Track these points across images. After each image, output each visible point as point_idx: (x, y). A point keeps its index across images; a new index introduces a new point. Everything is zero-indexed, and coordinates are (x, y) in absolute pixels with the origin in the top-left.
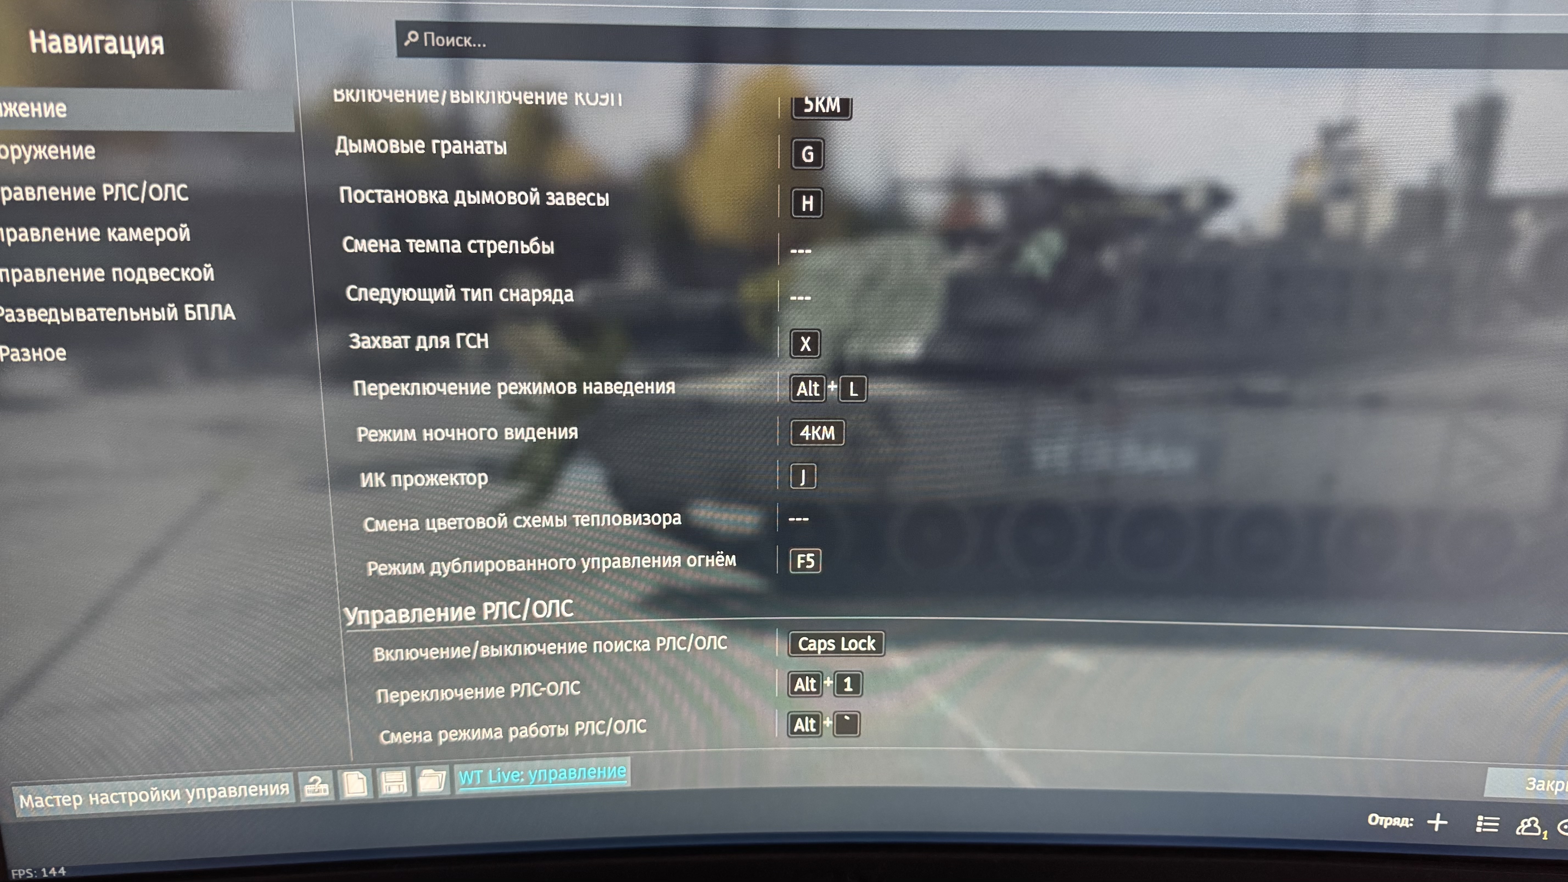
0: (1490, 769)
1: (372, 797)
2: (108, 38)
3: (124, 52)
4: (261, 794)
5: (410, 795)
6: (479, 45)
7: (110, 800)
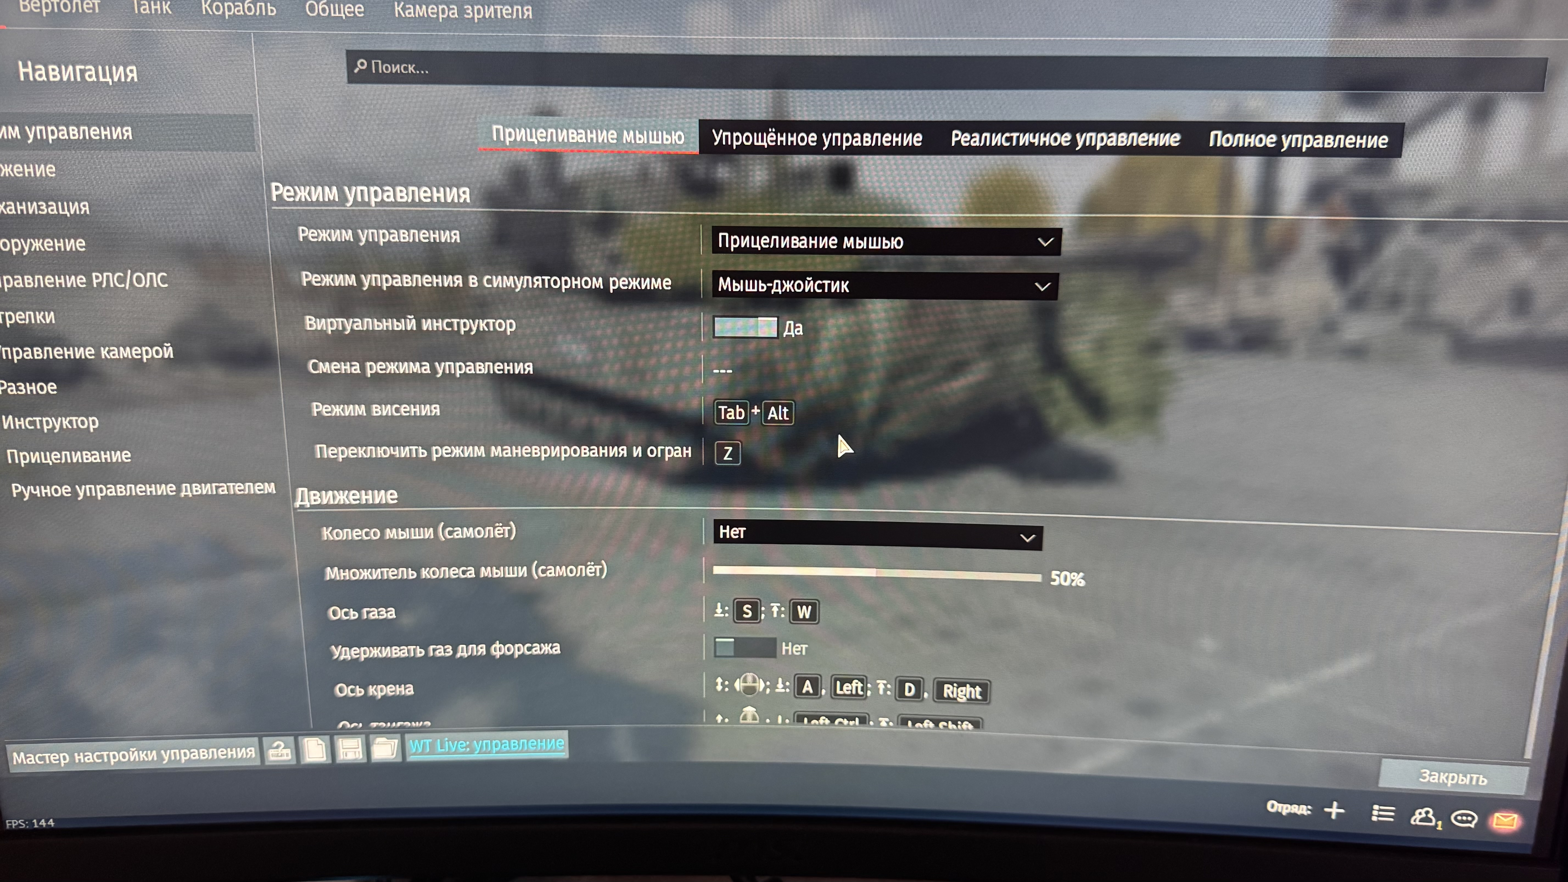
1: (330, 761)
2: (87, 67)
3: (102, 79)
4: (229, 757)
5: (365, 761)
6: (422, 72)
7: (93, 759)
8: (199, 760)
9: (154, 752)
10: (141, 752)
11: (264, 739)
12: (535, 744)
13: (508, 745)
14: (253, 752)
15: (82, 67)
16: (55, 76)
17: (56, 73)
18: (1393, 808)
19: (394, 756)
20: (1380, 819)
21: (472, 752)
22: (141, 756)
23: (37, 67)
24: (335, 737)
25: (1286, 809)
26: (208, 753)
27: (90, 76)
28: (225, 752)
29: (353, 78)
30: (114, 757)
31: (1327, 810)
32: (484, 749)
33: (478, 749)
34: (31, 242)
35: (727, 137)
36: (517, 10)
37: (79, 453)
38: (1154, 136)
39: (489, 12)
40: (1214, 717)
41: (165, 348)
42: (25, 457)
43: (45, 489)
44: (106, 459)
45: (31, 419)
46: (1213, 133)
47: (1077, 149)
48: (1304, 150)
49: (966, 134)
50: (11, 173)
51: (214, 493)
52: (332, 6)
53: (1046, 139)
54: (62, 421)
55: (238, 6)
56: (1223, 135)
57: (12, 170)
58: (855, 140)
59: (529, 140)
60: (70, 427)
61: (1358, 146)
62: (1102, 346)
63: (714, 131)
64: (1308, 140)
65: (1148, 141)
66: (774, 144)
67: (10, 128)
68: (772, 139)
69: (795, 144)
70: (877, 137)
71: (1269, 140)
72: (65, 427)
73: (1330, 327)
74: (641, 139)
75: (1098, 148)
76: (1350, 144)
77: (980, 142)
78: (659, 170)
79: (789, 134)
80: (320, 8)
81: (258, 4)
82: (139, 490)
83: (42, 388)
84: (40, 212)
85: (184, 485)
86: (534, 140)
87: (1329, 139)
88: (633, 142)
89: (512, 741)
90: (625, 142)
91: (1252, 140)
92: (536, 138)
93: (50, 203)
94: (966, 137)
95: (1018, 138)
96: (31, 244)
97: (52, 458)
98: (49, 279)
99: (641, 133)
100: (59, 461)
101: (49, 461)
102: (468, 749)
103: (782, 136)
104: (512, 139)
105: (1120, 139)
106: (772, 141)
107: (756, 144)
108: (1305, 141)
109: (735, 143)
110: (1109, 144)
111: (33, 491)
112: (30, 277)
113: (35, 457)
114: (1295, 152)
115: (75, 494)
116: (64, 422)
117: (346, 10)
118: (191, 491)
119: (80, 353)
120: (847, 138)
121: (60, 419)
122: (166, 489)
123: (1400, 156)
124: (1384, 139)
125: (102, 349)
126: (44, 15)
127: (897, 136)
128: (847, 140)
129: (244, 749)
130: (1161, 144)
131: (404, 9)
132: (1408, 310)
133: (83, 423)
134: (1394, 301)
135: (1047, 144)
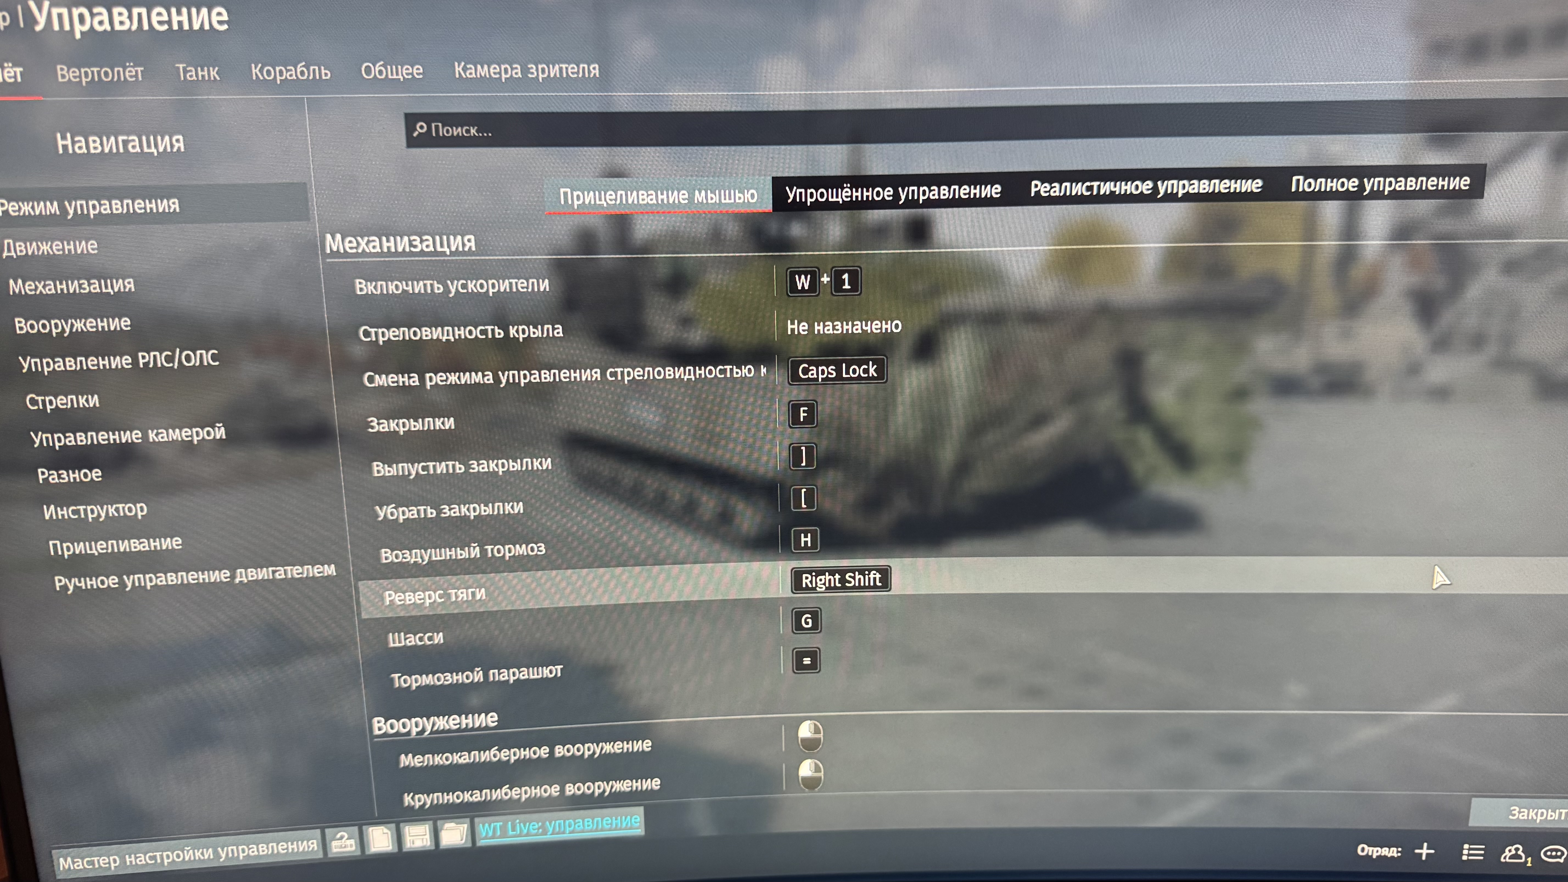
0: (1474, 800)
1: (396, 850)
2: (131, 138)
3: (146, 150)
4: (290, 850)
5: (433, 848)
6: (485, 135)
7: (145, 860)
8: (258, 856)
9: (210, 850)
10: (196, 851)
11: (327, 831)
12: (610, 821)
13: (581, 823)
14: (315, 845)
15: (125, 138)
16: (95, 148)
17: (98, 145)
18: (1484, 847)
19: (463, 841)
20: (1470, 858)
21: (545, 833)
22: (197, 854)
23: (76, 139)
24: (402, 825)
25: (1375, 852)
26: (268, 848)
27: (134, 147)
28: (285, 847)
29: (412, 142)
30: (168, 857)
31: (1417, 851)
32: (557, 829)
33: (551, 830)
34: (72, 323)
35: (801, 193)
36: (584, 68)
37: (126, 541)
38: (1236, 183)
39: (554, 71)
40: (1302, 763)
41: (217, 429)
42: (68, 549)
43: (91, 580)
44: (155, 547)
45: (74, 508)
46: (1295, 178)
47: (1159, 197)
48: (1386, 193)
49: (1046, 185)
50: (49, 250)
51: (271, 577)
52: (389, 67)
53: (1128, 188)
54: (107, 509)
55: (291, 70)
56: (1305, 180)
57: (51, 247)
58: (932, 193)
59: (598, 202)
60: (116, 515)
61: (1440, 188)
62: (1187, 393)
63: (787, 188)
64: (1390, 183)
65: (1229, 187)
66: (849, 199)
67: (48, 203)
68: (847, 194)
69: (870, 199)
70: (955, 190)
71: (1351, 184)
72: (111, 515)
73: (1414, 369)
74: (713, 198)
75: (1180, 196)
76: (1433, 186)
77: (1060, 191)
78: (732, 230)
79: (865, 190)
80: (377, 69)
81: (312, 68)
82: (191, 577)
83: (86, 475)
84: (82, 291)
85: (239, 571)
86: (603, 202)
87: (1411, 181)
88: (705, 201)
89: (586, 820)
90: (696, 202)
91: (1334, 185)
92: (605, 200)
93: (92, 281)
94: (1045, 187)
95: (1099, 186)
96: (72, 325)
97: (99, 547)
98: (92, 361)
99: (713, 192)
100: (105, 551)
101: (94, 551)
102: (541, 830)
103: (857, 191)
104: (581, 202)
105: (1202, 186)
106: (847, 197)
107: (830, 200)
108: (1388, 184)
109: (809, 200)
110: (1191, 191)
111: (78, 584)
112: (72, 359)
113: (80, 548)
114: (1377, 195)
115: (122, 584)
116: (110, 510)
117: (404, 72)
118: (247, 577)
119: (126, 437)
120: (924, 192)
121: (105, 507)
122: (221, 576)
123: (1482, 197)
124: (1466, 180)
125: (150, 431)
126: (84, 84)
127: (975, 188)
128: (924, 194)
129: (305, 842)
130: (1243, 191)
131: (465, 69)
132: (1492, 350)
133: (130, 510)
134: (1478, 341)
135: (1128, 193)
